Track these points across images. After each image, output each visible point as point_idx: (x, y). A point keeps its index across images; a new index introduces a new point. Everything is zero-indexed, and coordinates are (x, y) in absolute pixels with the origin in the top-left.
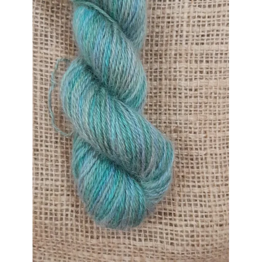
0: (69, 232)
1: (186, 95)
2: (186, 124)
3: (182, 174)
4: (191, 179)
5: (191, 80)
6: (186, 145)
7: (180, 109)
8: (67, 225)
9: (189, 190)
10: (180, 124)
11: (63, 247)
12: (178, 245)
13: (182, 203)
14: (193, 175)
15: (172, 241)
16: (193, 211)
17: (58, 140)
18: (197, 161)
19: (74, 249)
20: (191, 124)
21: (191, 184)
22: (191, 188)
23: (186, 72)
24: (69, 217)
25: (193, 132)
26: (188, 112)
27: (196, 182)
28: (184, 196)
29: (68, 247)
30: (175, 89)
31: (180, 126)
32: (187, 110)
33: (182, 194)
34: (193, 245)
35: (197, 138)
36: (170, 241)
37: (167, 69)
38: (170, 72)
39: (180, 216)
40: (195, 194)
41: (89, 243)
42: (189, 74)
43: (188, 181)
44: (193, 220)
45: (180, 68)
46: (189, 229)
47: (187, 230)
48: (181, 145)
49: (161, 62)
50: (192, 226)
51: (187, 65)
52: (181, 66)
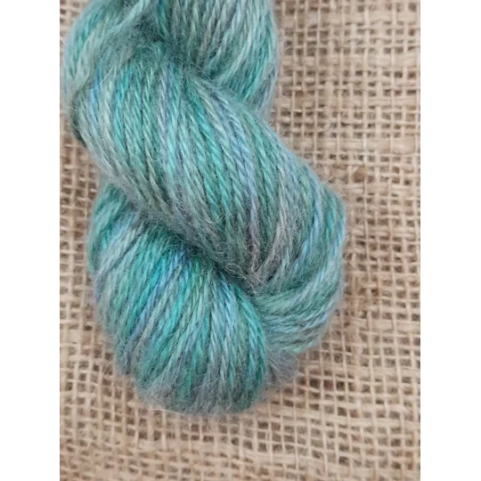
0: (87, 419)
1: (387, 88)
2: (386, 159)
3: (372, 285)
4: (395, 299)
5: (400, 50)
6: (384, 212)
7: (371, 122)
8: (81, 401)
9: (389, 326)
10: (371, 159)
11: (71, 458)
12: (358, 463)
13: (371, 357)
14: (400, 288)
15: (344, 454)
16: (400, 379)
17: (72, 196)
18: (410, 254)
19: (97, 463)
20: (398, 159)
21: (394, 310)
22: (395, 320)
23: (389, 32)
24: (88, 382)
25: (402, 181)
26: (392, 130)
27: (408, 306)
28: (377, 339)
29: (84, 457)
30: (359, 73)
31: (371, 164)
32: (388, 126)
33: (370, 334)
34: (397, 466)
35: (411, 195)
36: (339, 454)
37: (340, 25)
38: (347, 33)
39: (366, 390)
40: (404, 336)
41: (134, 451)
42: (394, 37)
43: (388, 303)
44: (398, 402)
45: (373, 23)
46: (388, 423)
47: (382, 425)
48: (370, 212)
49: (327, 10)
50: (395, 415)
51: (390, 16)
52: (375, 19)
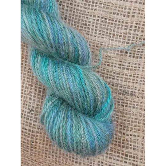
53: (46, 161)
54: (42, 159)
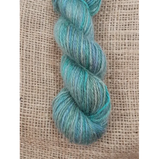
53: (36, 141)
54: (33, 139)
